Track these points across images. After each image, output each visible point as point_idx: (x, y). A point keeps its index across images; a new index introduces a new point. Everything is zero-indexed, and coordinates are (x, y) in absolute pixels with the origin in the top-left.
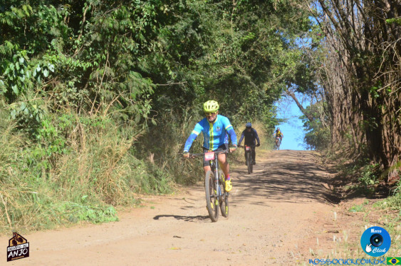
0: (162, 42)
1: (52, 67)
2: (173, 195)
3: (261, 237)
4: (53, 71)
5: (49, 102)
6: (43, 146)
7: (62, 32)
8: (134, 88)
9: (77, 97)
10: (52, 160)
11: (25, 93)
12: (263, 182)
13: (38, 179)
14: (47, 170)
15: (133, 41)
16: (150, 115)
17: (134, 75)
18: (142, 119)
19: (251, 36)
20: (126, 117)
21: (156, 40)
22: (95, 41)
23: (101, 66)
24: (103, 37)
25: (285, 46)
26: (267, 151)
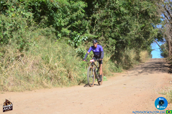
0: (118, 29)
1: (87, 38)
2: (122, 72)
3: (149, 84)
5: (86, 47)
7: (89, 28)
8: (110, 42)
11: (80, 45)
12: (149, 68)
13: (84, 70)
14: (87, 67)
15: (109, 29)
16: (115, 50)
17: (110, 39)
18: (113, 51)
19: (144, 25)
20: (108, 51)
21: (116, 28)
22: (99, 30)
23: (101, 36)
24: (101, 28)
25: (154, 28)
26: (150, 59)
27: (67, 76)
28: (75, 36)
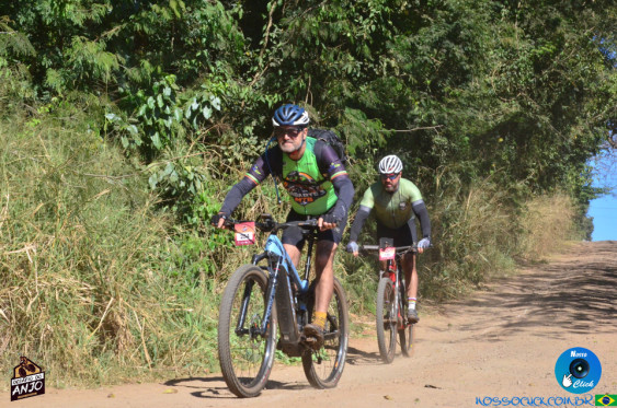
0: (396, 59)
1: (216, 102)
4: (219, 108)
5: (211, 160)
6: (201, 234)
8: (354, 137)
9: (258, 152)
10: (218, 258)
11: (172, 148)
13: (193, 291)
15: (352, 59)
17: (351, 114)
19: (549, 48)
21: (388, 55)
22: (289, 60)
23: (298, 100)
24: (301, 52)
25: (609, 64)
26: (577, 243)
27: (94, 325)
28: (149, 92)
